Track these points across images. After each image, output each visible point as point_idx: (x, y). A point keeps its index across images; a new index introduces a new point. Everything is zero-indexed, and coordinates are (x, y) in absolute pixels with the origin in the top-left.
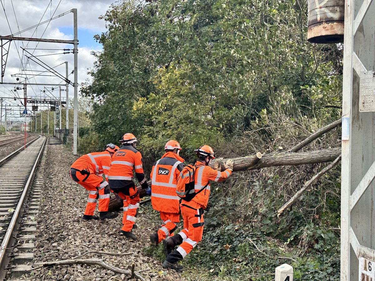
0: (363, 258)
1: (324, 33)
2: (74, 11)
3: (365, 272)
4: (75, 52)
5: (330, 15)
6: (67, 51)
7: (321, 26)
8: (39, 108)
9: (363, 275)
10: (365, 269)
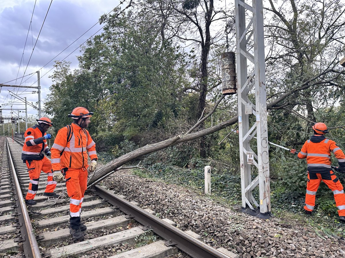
0: (249, 155)
1: (229, 92)
2: (38, 72)
3: (250, 158)
4: (39, 92)
5: (231, 87)
6: (34, 92)
7: (228, 90)
8: (4, 122)
9: (249, 159)
10: (250, 157)
